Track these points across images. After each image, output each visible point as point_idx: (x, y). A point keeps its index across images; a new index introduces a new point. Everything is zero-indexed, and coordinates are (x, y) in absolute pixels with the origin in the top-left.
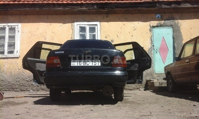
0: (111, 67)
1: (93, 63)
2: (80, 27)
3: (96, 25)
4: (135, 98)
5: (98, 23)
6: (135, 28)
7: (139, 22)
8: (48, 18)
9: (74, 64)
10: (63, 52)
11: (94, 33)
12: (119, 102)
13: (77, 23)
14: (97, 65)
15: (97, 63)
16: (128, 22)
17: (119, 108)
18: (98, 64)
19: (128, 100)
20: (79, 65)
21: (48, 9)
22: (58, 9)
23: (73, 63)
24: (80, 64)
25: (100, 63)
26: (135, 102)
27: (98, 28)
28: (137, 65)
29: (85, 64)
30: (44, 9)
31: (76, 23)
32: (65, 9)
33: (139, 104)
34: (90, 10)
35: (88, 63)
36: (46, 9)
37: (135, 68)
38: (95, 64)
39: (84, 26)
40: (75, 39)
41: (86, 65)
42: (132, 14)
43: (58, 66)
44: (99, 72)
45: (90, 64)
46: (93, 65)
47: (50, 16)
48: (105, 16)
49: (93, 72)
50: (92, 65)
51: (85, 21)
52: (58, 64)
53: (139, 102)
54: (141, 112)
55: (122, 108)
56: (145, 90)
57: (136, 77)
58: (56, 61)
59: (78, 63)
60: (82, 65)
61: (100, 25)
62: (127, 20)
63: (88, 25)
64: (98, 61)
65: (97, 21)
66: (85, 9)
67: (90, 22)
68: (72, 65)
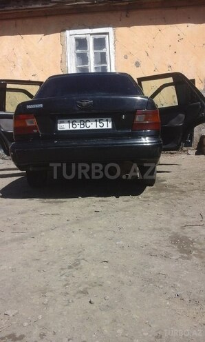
0: (130, 131)
1: (98, 123)
2: (77, 40)
3: (107, 34)
4: (177, 178)
5: (110, 30)
6: (182, 36)
7: (189, 24)
8: (16, 25)
9: (64, 126)
10: (41, 106)
11: (104, 50)
12: (148, 188)
13: (71, 31)
14: (105, 127)
15: (105, 123)
16: (167, 26)
17: (146, 205)
18: (107, 125)
19: (165, 182)
20: (71, 128)
21: (15, 7)
22: (33, 6)
23: (62, 125)
24: (74, 126)
25: (111, 123)
26: (176, 187)
27: (110, 41)
28: (182, 116)
29: (82, 126)
30: (8, 8)
31: (68, 33)
32: (47, 6)
33: (183, 192)
34: (94, 3)
35: (88, 124)
36: (12, 8)
37: (178, 122)
38: (101, 125)
39: (83, 36)
40: (69, 73)
41: (85, 128)
42: (176, 7)
43: (35, 131)
44: (109, 142)
45: (92, 125)
46: (99, 128)
47: (19, 22)
48: (124, 14)
49: (99, 142)
50: (95, 128)
51: (85, 27)
52: (34, 127)
53: (183, 188)
54: (184, 215)
55: (151, 203)
56: (196, 154)
57: (180, 139)
58: (31, 122)
59: (71, 124)
60: (78, 128)
61: (114, 34)
62: (166, 21)
63: (91, 34)
64: (107, 121)
65: (109, 26)
66: (84, 2)
67: (94, 28)
68: (59, 129)
